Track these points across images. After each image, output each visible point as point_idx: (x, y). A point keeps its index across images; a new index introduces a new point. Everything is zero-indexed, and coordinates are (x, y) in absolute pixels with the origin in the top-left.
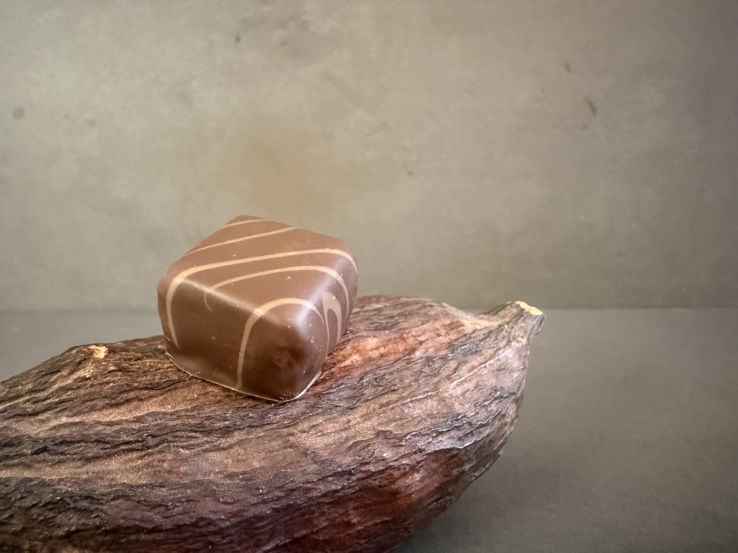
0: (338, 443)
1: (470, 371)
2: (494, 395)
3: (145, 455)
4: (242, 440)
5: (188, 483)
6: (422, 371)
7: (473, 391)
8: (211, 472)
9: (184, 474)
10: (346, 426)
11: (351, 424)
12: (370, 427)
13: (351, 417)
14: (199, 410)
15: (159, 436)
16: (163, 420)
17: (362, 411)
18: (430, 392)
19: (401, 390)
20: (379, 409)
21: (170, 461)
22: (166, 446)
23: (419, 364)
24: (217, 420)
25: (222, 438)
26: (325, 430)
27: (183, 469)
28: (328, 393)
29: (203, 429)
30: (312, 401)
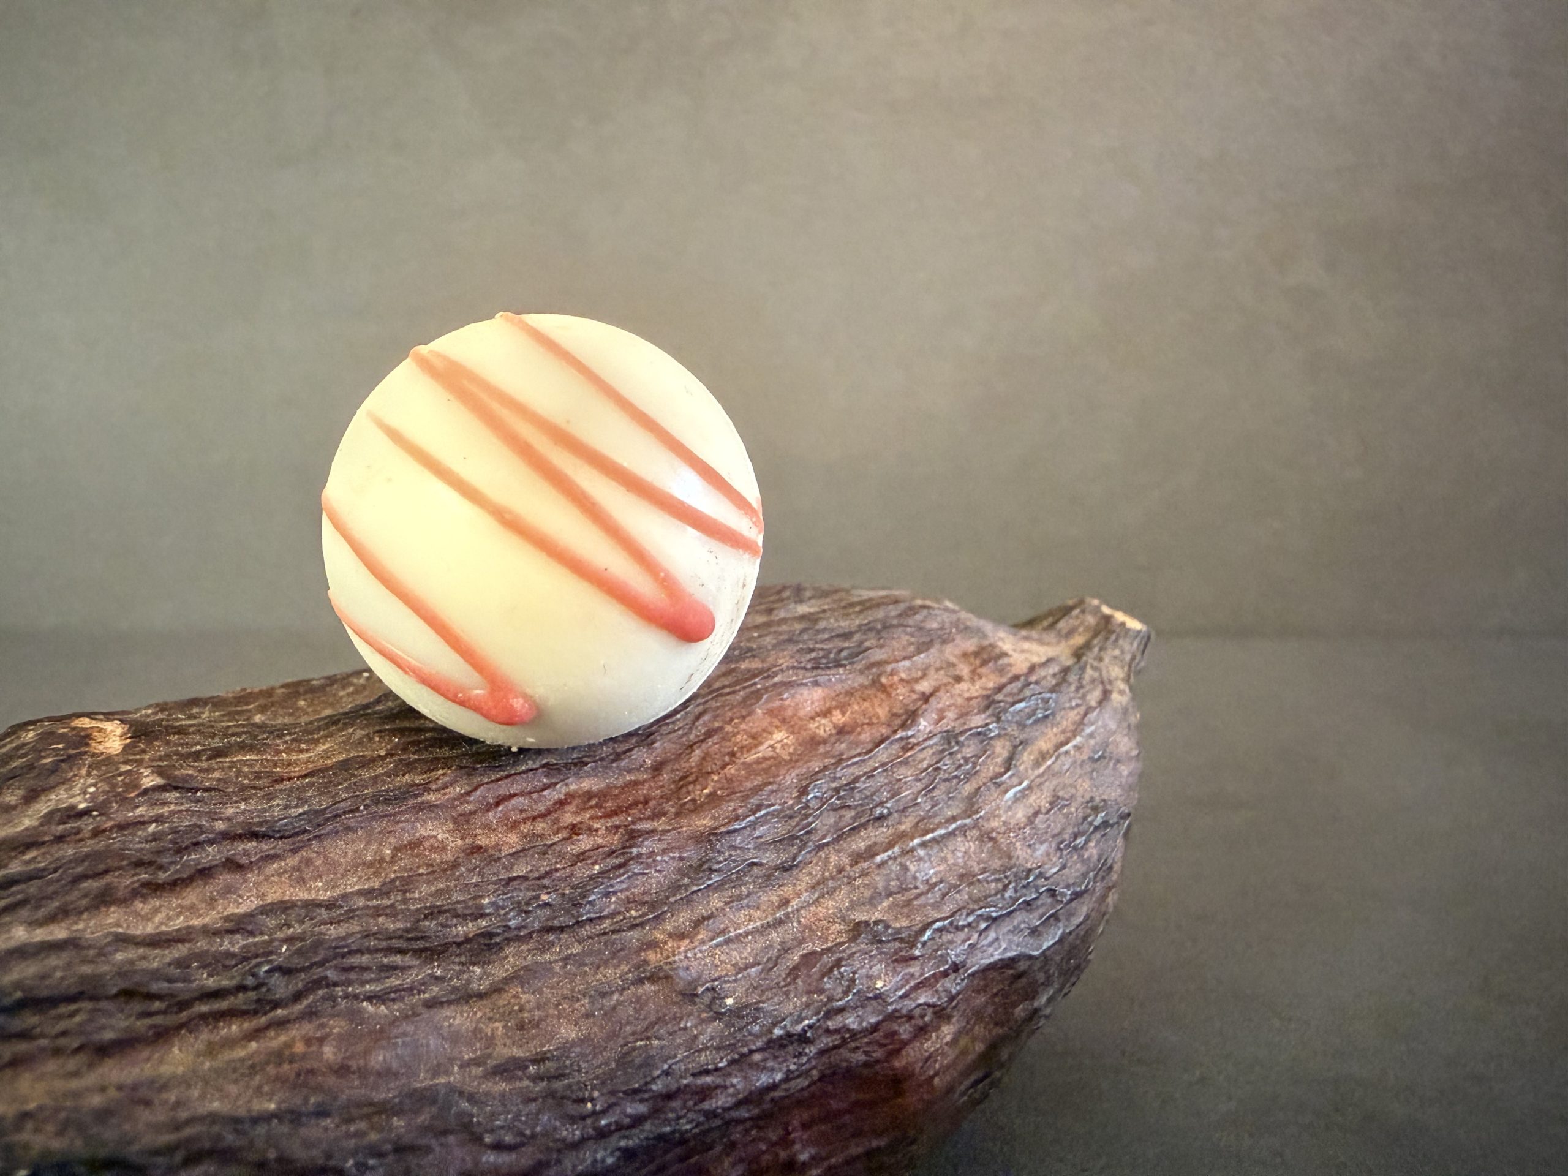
0: (765, 960)
1: (1037, 764)
2: (1093, 821)
3: (267, 1027)
4: (526, 968)
5: (394, 1097)
6: (938, 769)
7: (1048, 812)
8: (451, 1060)
9: (379, 1074)
10: (780, 914)
11: (790, 909)
12: (833, 914)
13: (787, 891)
14: (405, 892)
15: (303, 969)
16: (308, 924)
17: (810, 873)
18: (962, 818)
19: (896, 815)
20: (851, 866)
21: (341, 1037)
22: (323, 998)
23: (930, 752)
24: (457, 916)
25: (474, 964)
26: (732, 929)
27: (379, 1058)
28: (729, 832)
29: (421, 944)
30: (692, 854)
